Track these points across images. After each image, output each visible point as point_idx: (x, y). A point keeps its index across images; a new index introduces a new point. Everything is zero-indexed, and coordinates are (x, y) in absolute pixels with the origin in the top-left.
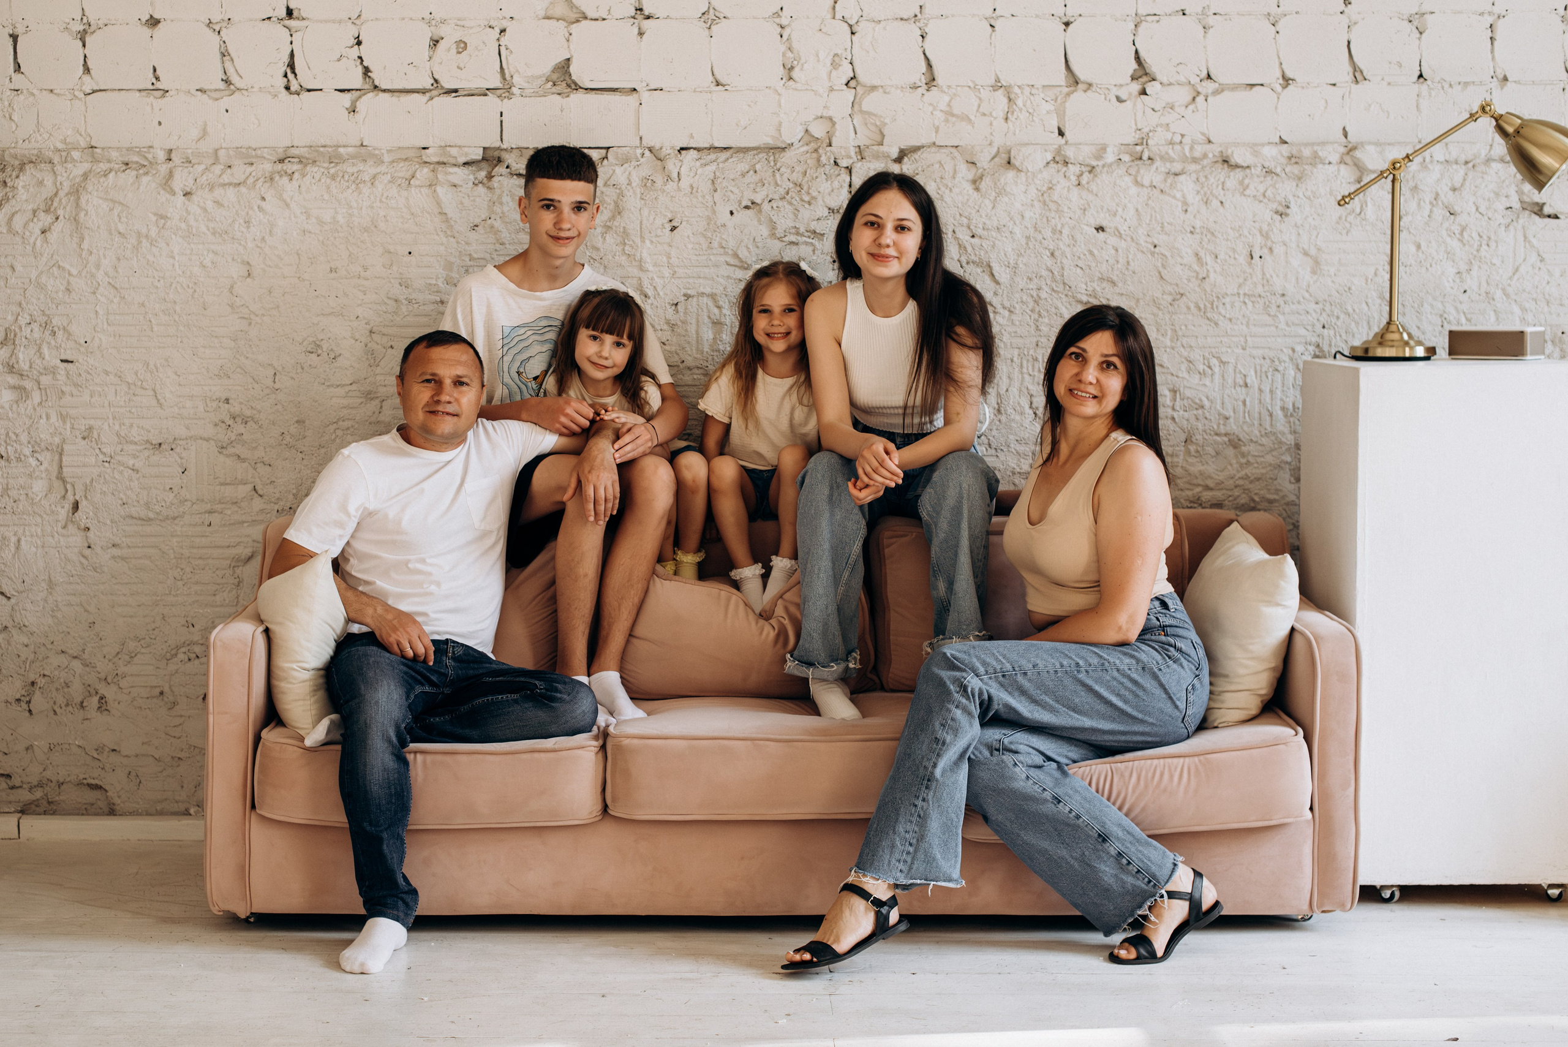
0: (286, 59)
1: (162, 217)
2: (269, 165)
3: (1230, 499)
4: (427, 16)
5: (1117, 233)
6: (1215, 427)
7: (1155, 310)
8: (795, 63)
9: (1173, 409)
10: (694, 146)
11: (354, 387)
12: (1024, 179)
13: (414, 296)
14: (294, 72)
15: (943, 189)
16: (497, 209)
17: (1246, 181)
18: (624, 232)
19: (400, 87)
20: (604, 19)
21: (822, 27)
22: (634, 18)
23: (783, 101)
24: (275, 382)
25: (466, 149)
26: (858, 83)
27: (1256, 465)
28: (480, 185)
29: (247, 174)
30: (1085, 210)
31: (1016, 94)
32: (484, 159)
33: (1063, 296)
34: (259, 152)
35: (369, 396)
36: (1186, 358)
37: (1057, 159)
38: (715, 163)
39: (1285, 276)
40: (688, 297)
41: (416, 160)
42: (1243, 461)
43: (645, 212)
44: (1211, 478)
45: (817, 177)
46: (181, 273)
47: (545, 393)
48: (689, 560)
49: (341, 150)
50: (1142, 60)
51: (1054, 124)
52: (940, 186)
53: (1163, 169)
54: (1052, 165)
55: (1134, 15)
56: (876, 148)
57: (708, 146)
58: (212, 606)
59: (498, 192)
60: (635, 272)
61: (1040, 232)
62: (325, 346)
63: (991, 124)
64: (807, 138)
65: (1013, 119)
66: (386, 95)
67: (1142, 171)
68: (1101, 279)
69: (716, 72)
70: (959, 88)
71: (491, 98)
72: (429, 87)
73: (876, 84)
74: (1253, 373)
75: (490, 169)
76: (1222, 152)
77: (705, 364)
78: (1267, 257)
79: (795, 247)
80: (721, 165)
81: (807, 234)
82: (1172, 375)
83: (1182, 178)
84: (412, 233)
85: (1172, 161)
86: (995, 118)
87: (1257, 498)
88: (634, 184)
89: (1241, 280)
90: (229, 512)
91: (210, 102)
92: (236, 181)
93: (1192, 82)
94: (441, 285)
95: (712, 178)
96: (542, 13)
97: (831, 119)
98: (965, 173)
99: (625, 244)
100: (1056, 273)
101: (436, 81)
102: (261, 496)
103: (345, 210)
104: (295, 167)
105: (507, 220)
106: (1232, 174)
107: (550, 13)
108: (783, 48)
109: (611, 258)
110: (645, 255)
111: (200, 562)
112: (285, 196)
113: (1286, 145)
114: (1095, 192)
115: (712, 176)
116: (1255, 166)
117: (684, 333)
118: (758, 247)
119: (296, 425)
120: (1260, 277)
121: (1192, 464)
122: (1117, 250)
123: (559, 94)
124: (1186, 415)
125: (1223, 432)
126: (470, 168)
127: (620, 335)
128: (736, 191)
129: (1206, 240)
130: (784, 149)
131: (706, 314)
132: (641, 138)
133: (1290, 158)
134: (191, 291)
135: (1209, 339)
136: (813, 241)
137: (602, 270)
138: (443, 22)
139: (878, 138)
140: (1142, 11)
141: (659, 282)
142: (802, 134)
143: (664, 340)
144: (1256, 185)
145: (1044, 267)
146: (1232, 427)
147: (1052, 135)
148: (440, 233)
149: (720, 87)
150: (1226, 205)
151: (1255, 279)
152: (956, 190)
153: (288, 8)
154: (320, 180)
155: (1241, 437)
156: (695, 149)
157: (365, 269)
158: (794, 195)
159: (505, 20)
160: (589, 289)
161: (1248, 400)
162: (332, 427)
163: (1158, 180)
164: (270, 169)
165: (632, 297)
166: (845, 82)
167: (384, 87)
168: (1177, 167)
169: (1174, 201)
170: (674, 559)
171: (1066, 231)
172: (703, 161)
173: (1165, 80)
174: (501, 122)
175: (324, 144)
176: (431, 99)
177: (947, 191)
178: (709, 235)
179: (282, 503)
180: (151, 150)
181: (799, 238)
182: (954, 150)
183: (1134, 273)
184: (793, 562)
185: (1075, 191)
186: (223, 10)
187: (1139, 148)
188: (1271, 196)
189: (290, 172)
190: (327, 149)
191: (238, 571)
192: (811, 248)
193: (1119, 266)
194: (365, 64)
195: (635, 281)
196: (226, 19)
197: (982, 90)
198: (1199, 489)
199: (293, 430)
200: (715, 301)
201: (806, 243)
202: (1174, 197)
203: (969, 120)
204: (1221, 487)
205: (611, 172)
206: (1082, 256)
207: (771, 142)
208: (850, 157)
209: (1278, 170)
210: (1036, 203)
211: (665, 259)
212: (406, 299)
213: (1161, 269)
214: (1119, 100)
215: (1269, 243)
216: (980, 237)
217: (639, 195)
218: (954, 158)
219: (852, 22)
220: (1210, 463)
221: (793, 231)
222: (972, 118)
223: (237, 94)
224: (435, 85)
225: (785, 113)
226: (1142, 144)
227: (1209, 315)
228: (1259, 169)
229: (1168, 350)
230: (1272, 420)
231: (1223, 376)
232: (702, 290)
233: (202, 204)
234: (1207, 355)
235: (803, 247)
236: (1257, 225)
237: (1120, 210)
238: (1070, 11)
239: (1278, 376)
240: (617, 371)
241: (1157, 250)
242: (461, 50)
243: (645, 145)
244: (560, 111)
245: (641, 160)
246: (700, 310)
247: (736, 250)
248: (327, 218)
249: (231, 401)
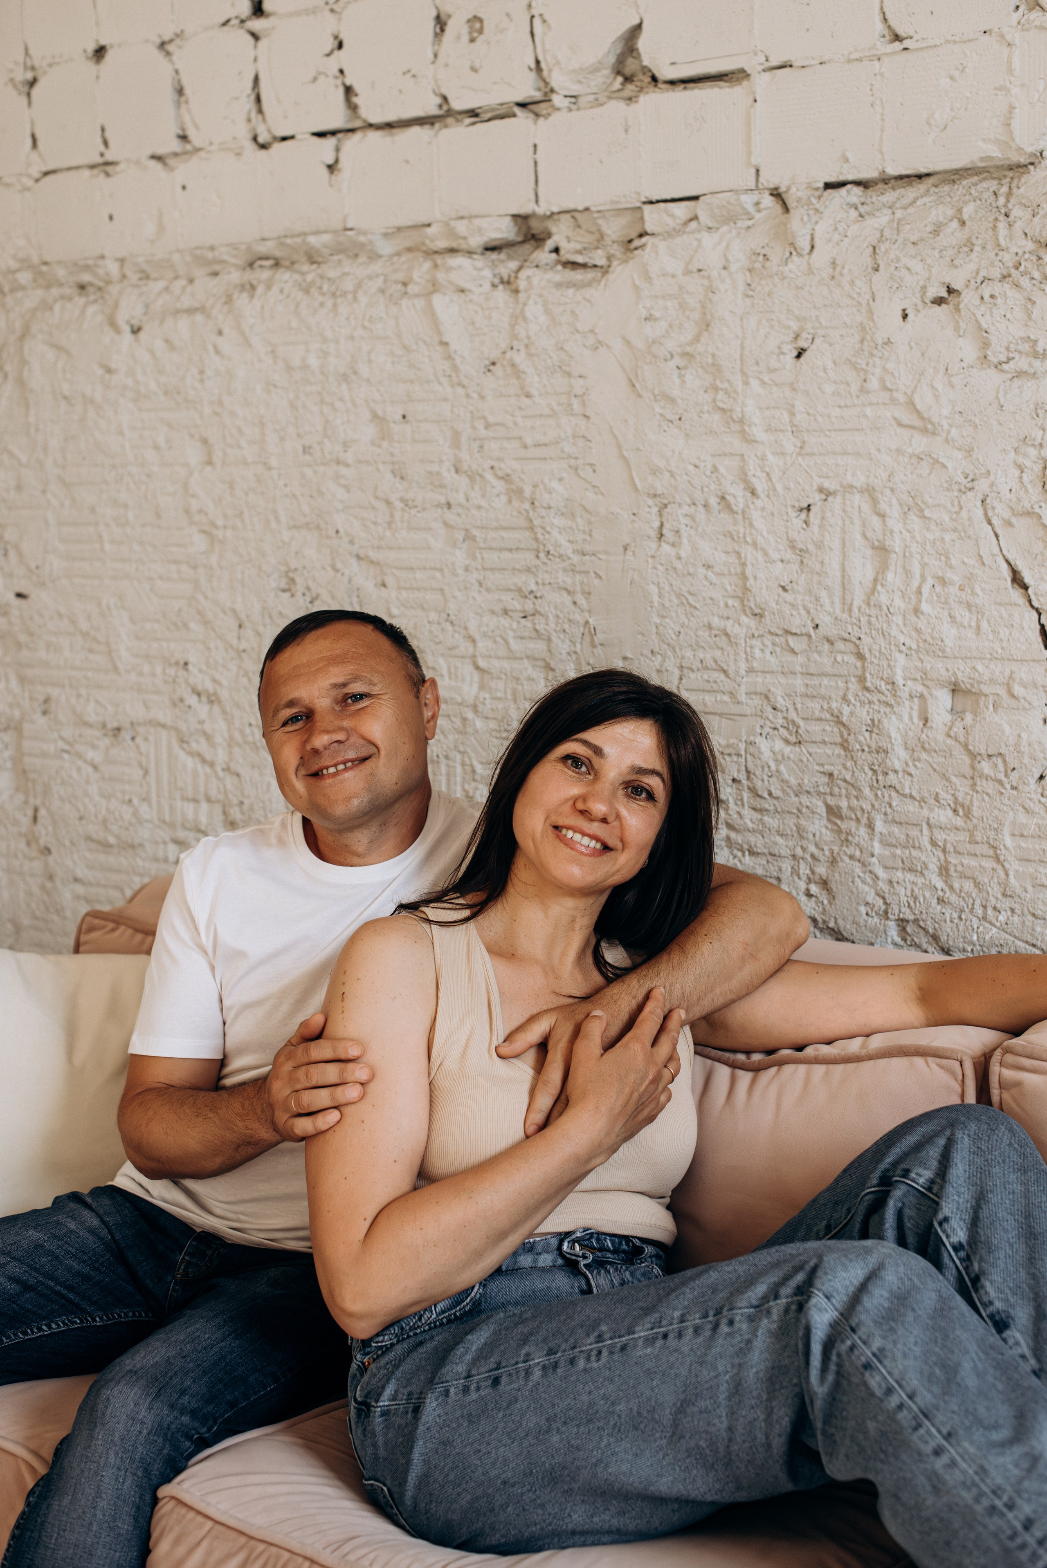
0: (250, 88)
1: (109, 371)
2: (236, 274)
10: (850, 177)
14: (260, 110)
16: (520, 330)
18: (713, 365)
23: (1016, 62)
25: (477, 222)
28: (501, 287)
29: (208, 291)
32: (519, 237)
34: (221, 254)
38: (891, 211)
40: (826, 493)
41: (415, 248)
43: (751, 322)
46: (132, 459)
49: (312, 240)
57: (877, 174)
59: (522, 296)
62: (299, 580)
66: (377, 135)
69: (888, 16)
71: (521, 119)
72: (434, 111)
75: (523, 256)
80: (899, 214)
84: (405, 381)
88: (733, 267)
91: (165, 174)
94: (445, 474)
95: (875, 243)
99: (716, 389)
101: (444, 98)
103: (317, 346)
104: (264, 274)
105: (535, 350)
110: (750, 408)
112: (244, 325)
117: (818, 567)
118: (952, 386)
123: (625, 99)
126: (493, 256)
128: (916, 265)
130: (1020, 168)
131: (858, 528)
132: (757, 170)
141: (775, 463)
143: (785, 581)
148: (442, 379)
149: (897, 46)
154: (290, 295)
156: (858, 183)
157: (346, 447)
158: (1028, 267)
164: (234, 281)
167: (370, 122)
172: (863, 208)
174: (536, 163)
175: (297, 231)
176: (438, 132)
178: (864, 362)
180: (101, 262)
181: (1037, 363)
186: (177, 18)
189: (255, 283)
194: (348, 81)
196: (178, 32)
200: (875, 502)
205: (695, 243)
207: (996, 152)
211: (786, 417)
212: (402, 500)
217: (741, 287)
221: (1026, 347)
223: (195, 158)
224: (444, 106)
225: (1023, 85)
232: (849, 479)
233: (151, 346)
242: (475, 35)
243: (766, 185)
244: (626, 131)
245: (758, 216)
246: (847, 522)
247: (913, 392)
248: (296, 362)
249: (190, 667)
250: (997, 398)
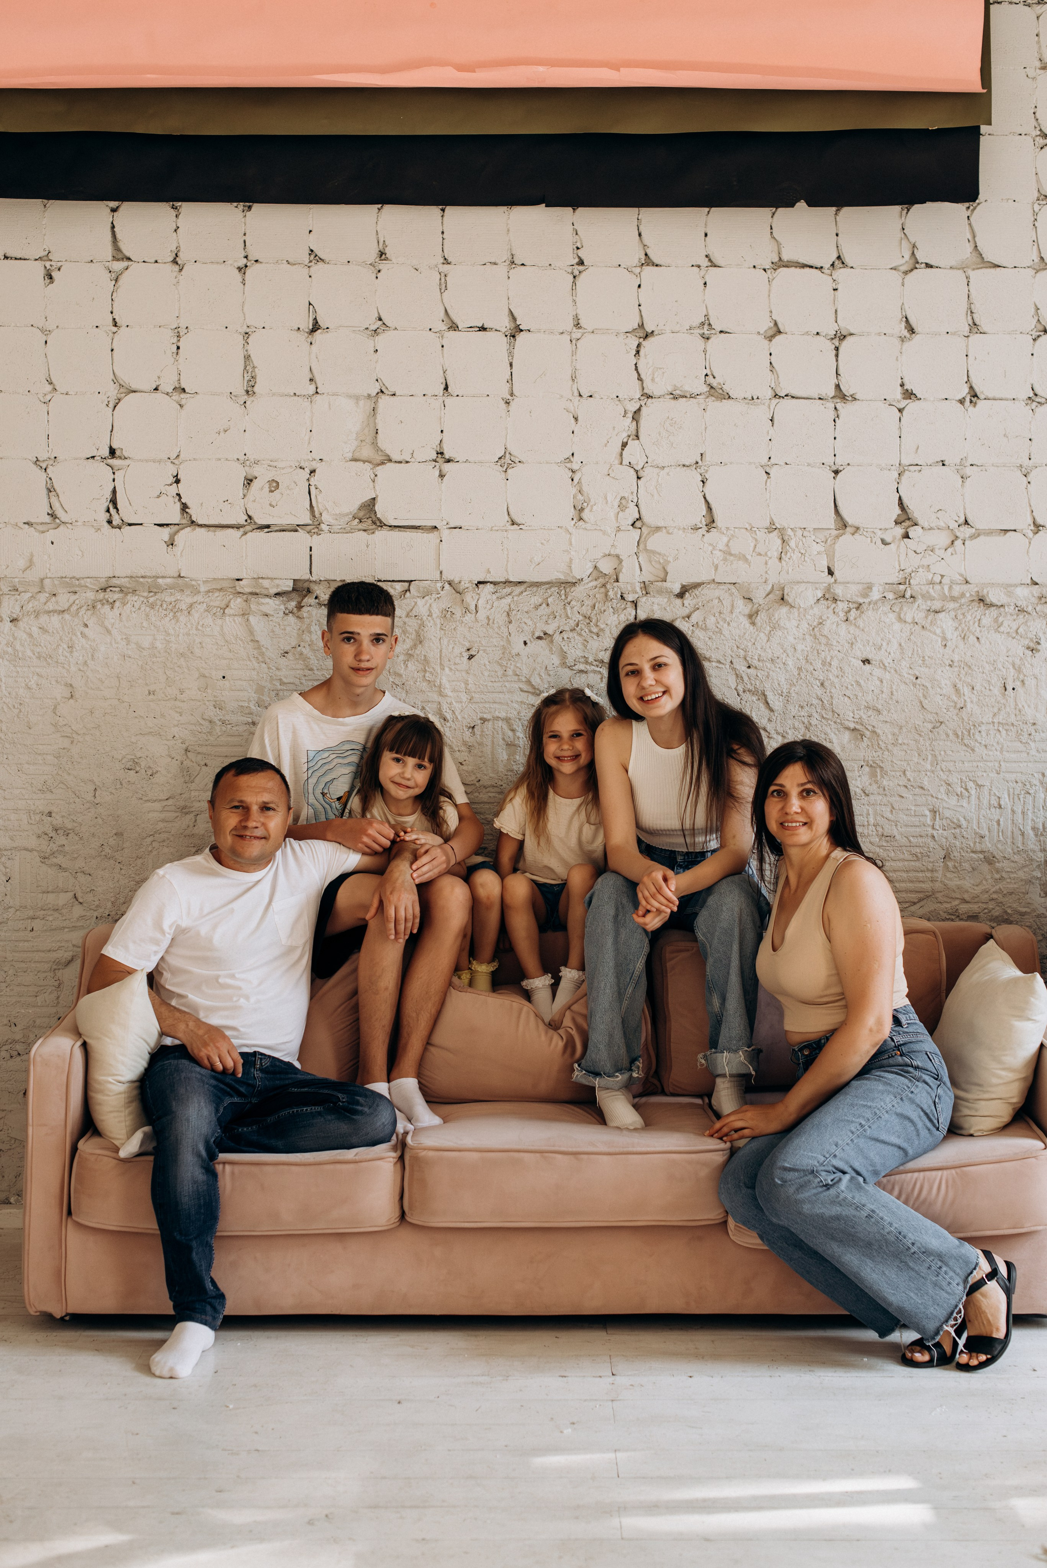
0: (108, 495)
2: (92, 593)
3: (986, 911)
4: (242, 458)
5: (881, 665)
6: (972, 845)
7: (917, 737)
8: (585, 504)
9: (933, 828)
10: (491, 580)
11: (170, 802)
12: (796, 614)
13: (227, 717)
14: (116, 508)
15: (721, 623)
16: (306, 637)
17: (1001, 619)
18: (425, 660)
19: (216, 523)
20: (407, 462)
21: (610, 472)
22: (435, 461)
23: (574, 540)
24: (95, 796)
25: (277, 582)
26: (643, 524)
27: (1009, 880)
28: (291, 615)
29: (71, 601)
30: (852, 644)
31: (789, 536)
32: (294, 589)
33: (832, 723)
34: (82, 582)
35: (184, 810)
36: (945, 781)
37: (827, 596)
38: (510, 597)
39: (1036, 708)
40: (484, 720)
41: (230, 590)
42: (997, 876)
43: (445, 641)
44: (967, 891)
45: (605, 611)
46: (7, 695)
47: (350, 813)
48: (483, 969)
49: (160, 581)
50: (905, 506)
51: (824, 564)
52: (719, 620)
53: (924, 607)
54: (822, 601)
55: (898, 465)
56: (660, 584)
57: (503, 580)
58: (34, 1006)
59: (307, 621)
60: (435, 697)
61: (811, 664)
62: (143, 764)
63: (766, 564)
64: (595, 574)
65: (787, 560)
66: (203, 530)
67: (905, 609)
68: (868, 708)
69: (511, 513)
70: (736, 530)
71: (301, 533)
72: (243, 522)
73: (660, 525)
74: (1006, 796)
75: (300, 599)
76: (978, 592)
77: (500, 783)
78: (1019, 689)
79: (584, 675)
80: (515, 598)
81: (595, 663)
82: (932, 796)
83: (941, 615)
84: (225, 659)
85: (932, 599)
86: (770, 558)
87: (1009, 911)
88: (434, 616)
89: (996, 710)
90: (51, 918)
91: (37, 534)
92: (60, 608)
93: (950, 528)
94: (253, 707)
95: (507, 610)
96: (349, 456)
97: (618, 556)
98: (742, 607)
99: (425, 671)
100: (825, 702)
101: (250, 517)
102: (81, 903)
103: (163, 637)
104: (116, 596)
105: (316, 648)
106: (987, 612)
107: (357, 455)
108: (574, 491)
109: (412, 683)
110: (444, 681)
111: (23, 965)
112: (107, 623)
113: (1037, 586)
114: (861, 626)
115: (507, 608)
116: (1009, 605)
117: (480, 754)
118: (549, 674)
119: (115, 837)
120: (1013, 707)
121: (951, 879)
122: (882, 681)
123: (365, 530)
124: (945, 833)
125: (979, 849)
126: (281, 599)
127: (421, 758)
128: (530, 622)
129: (962, 671)
130: (574, 584)
131: (501, 736)
132: (441, 572)
133: (1040, 598)
134: (16, 711)
135: (966, 764)
136: (601, 670)
137: (404, 695)
138: (256, 462)
139: (662, 575)
140: (905, 462)
141: (457, 706)
142: (591, 570)
144: (1009, 623)
145: (814, 695)
146: (988, 845)
147: (822, 574)
148: (252, 659)
149: (515, 526)
150: (982, 640)
151: (1008, 709)
152: (733, 624)
153: (111, 448)
154: (139, 609)
155: (995, 854)
156: (491, 583)
157: (182, 692)
158: (583, 626)
159: (314, 462)
160: (393, 714)
161: (1001, 820)
162: (149, 840)
163: (920, 616)
164: (93, 598)
165: (432, 723)
166: (631, 522)
167: (200, 523)
168: (937, 605)
169: (934, 636)
170: (470, 969)
171: (835, 663)
172: (498, 595)
173: (926, 525)
174: (311, 556)
175: (143, 574)
176: (245, 533)
177: (726, 625)
178: (505, 663)
179: (101, 910)
181: (588, 667)
182: (732, 587)
183: (897, 702)
184: (581, 973)
185: (844, 626)
186: (50, 449)
187: (902, 587)
188: (1023, 633)
189: (111, 600)
190: (146, 580)
191: (59, 974)
192: (600, 676)
193: (884, 696)
194: (183, 500)
195: (435, 706)
196: (53, 457)
197: (757, 532)
198: (957, 902)
199: (112, 842)
200: (510, 724)
201: (595, 672)
202: (935, 634)
203: (746, 560)
204: (976, 900)
205: (413, 604)
206: (850, 687)
207: (562, 577)
208: (636, 593)
209: (1030, 609)
210: (807, 637)
211: (463, 685)
212: (220, 720)
213: (922, 699)
214: (884, 542)
215: (1021, 677)
216: (756, 668)
217: (439, 626)
218: (732, 594)
219: (638, 468)
220: (967, 878)
221: (583, 660)
222: (749, 557)
223: (62, 527)
224: (249, 521)
225: (576, 551)
226: (905, 583)
227: (966, 741)
228: (1012, 608)
229: (928, 773)
230: (1023, 838)
231: (979, 799)
232: (497, 714)
233: (28, 630)
234: (964, 778)
235: (591, 675)
236: (1010, 659)
237: (884, 644)
238: (839, 461)
239: (1030, 799)
240: (418, 791)
241: (918, 681)
242: (273, 489)
243: (445, 579)
244: (367, 546)
245: (442, 592)
246: (495, 733)
247: (530, 677)
248: (146, 644)
249: (53, 815)
250: (570, 681)
